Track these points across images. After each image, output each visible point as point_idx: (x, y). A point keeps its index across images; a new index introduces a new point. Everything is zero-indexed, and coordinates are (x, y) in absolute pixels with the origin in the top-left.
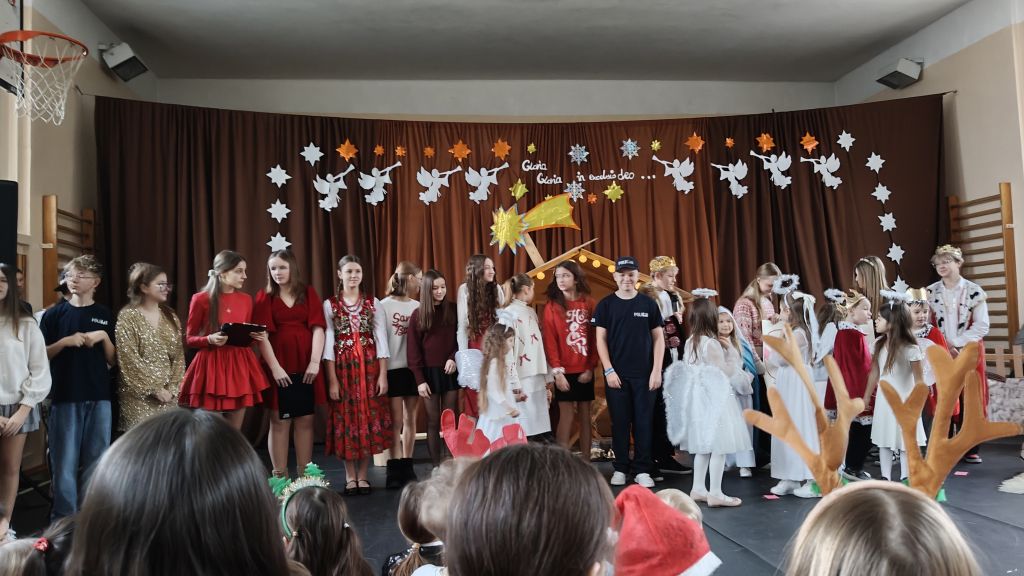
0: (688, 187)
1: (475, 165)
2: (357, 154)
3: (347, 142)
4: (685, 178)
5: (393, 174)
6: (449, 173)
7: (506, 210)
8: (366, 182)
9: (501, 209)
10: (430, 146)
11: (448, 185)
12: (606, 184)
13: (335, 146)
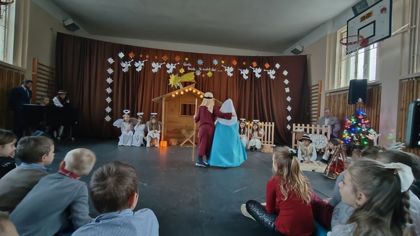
0: (231, 75)
2: (135, 56)
3: (132, 53)
4: (230, 72)
5: (145, 63)
6: (161, 64)
8: (136, 65)
9: (174, 75)
10: (157, 56)
11: (161, 67)
13: (128, 53)
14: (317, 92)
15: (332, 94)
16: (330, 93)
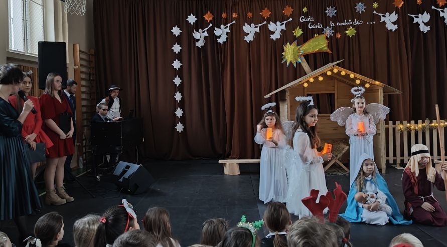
0: (394, 28)
1: (273, 21)
2: (213, 18)
3: (209, 12)
4: (392, 23)
5: (231, 27)
6: (260, 25)
7: (290, 44)
8: (217, 32)
9: (288, 43)
10: (250, 11)
11: (259, 32)
12: (346, 28)
13: (203, 14)
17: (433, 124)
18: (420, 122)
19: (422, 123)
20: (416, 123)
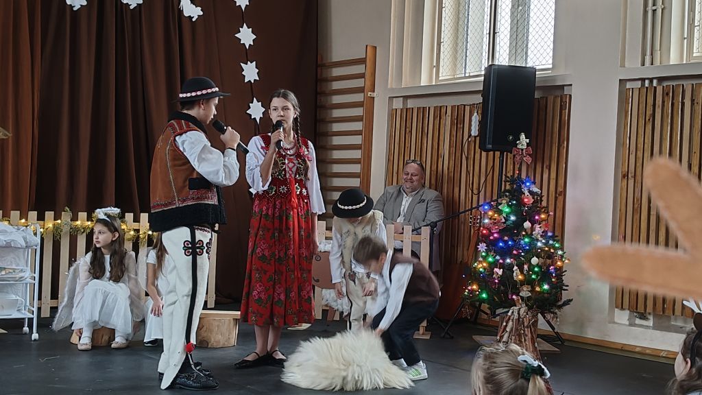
14: (361, 90)
15: (411, 104)
16: (406, 98)
17: (78, 223)
18: (49, 215)
19: (55, 220)
20: (41, 218)
